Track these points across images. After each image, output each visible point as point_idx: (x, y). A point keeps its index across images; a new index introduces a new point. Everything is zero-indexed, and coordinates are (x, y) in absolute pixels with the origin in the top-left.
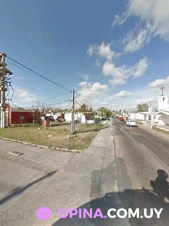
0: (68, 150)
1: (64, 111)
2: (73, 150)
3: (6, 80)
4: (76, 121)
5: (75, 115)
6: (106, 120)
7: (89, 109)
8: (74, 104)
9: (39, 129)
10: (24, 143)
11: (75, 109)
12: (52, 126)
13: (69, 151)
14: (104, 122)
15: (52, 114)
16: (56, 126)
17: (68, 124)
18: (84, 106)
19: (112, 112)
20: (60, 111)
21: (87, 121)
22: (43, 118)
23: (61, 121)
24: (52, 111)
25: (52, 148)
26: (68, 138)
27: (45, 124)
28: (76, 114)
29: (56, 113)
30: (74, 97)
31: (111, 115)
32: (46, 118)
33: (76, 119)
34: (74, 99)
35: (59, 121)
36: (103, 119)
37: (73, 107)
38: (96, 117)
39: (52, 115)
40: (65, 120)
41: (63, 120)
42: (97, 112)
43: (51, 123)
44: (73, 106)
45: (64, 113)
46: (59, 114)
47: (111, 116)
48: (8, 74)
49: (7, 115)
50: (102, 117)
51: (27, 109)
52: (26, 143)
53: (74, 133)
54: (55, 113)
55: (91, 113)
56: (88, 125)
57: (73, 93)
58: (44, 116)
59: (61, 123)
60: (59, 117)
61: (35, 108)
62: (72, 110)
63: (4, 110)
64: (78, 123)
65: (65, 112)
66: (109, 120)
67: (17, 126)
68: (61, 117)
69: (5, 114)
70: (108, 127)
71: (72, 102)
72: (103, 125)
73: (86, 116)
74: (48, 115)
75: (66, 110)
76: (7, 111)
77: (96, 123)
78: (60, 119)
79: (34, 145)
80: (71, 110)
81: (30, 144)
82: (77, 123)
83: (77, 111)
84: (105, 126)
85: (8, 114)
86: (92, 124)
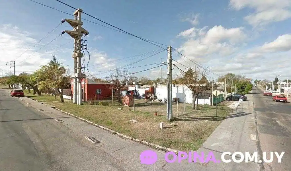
0: (161, 147)
1: (155, 82)
2: (169, 149)
3: (82, 43)
4: (176, 100)
5: (173, 88)
6: (237, 99)
7: (200, 78)
8: (171, 70)
9: (120, 109)
10: (101, 127)
11: (174, 78)
12: (136, 105)
13: (162, 150)
14: (234, 105)
15: (137, 86)
16: (142, 106)
17: (160, 104)
18: (190, 73)
19: (253, 83)
20: (149, 82)
21: (197, 99)
22: (124, 93)
23: (151, 98)
24: (137, 83)
25: (137, 140)
26: (161, 127)
27: (127, 102)
28: (174, 86)
29: (143, 85)
30: (171, 57)
31: (251, 89)
32: (129, 93)
33: (174, 96)
34: (171, 61)
35: (147, 98)
36: (231, 98)
37: (170, 75)
38: (214, 93)
39: (137, 89)
40: (156, 97)
41: (153, 96)
42: (217, 83)
43: (135, 101)
44: (170, 73)
45: (154, 85)
46: (147, 88)
47: (251, 92)
48: (84, 34)
49: (83, 89)
50: (230, 94)
51: (104, 79)
52: (103, 127)
53: (172, 120)
54: (140, 84)
55: (205, 85)
56: (198, 108)
57: (169, 52)
58: (126, 89)
59: (150, 102)
60: (147, 92)
61: (114, 79)
62: (169, 80)
63: (80, 82)
64: (179, 102)
65: (156, 85)
66: (245, 99)
67: (93, 103)
68: (150, 93)
69: (81, 87)
70: (242, 115)
71: (169, 67)
72: (231, 110)
73: (193, 90)
74: (131, 89)
75: (158, 80)
76: (83, 83)
77: (214, 105)
78: (148, 96)
79: (113, 131)
80: (166, 80)
81: (107, 129)
82: (176, 104)
83: (177, 83)
84: (235, 113)
85: (83, 86)
86: (206, 107)
